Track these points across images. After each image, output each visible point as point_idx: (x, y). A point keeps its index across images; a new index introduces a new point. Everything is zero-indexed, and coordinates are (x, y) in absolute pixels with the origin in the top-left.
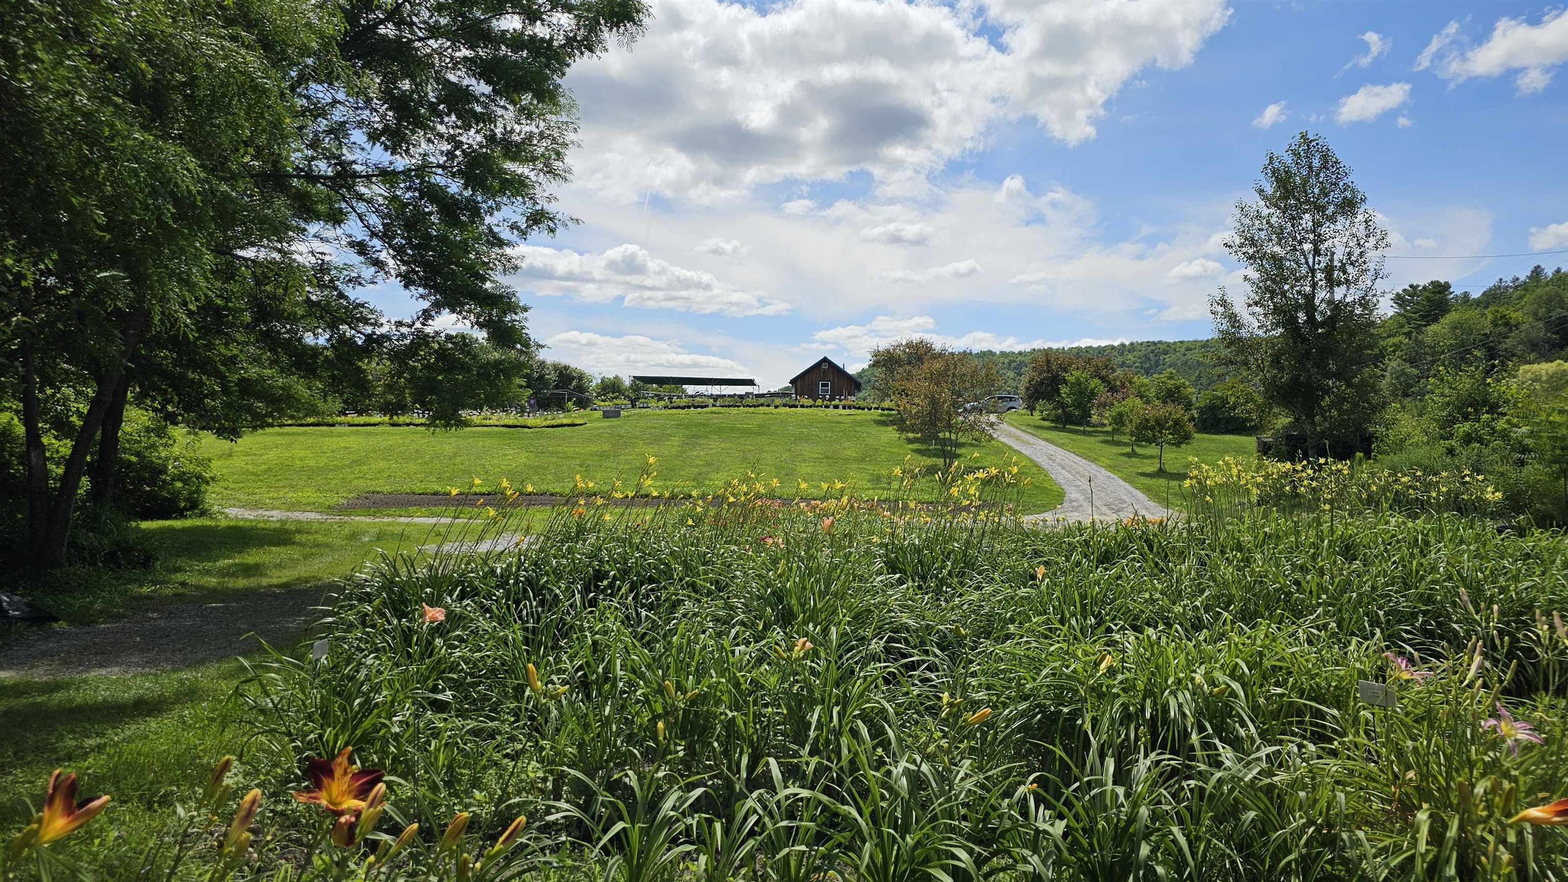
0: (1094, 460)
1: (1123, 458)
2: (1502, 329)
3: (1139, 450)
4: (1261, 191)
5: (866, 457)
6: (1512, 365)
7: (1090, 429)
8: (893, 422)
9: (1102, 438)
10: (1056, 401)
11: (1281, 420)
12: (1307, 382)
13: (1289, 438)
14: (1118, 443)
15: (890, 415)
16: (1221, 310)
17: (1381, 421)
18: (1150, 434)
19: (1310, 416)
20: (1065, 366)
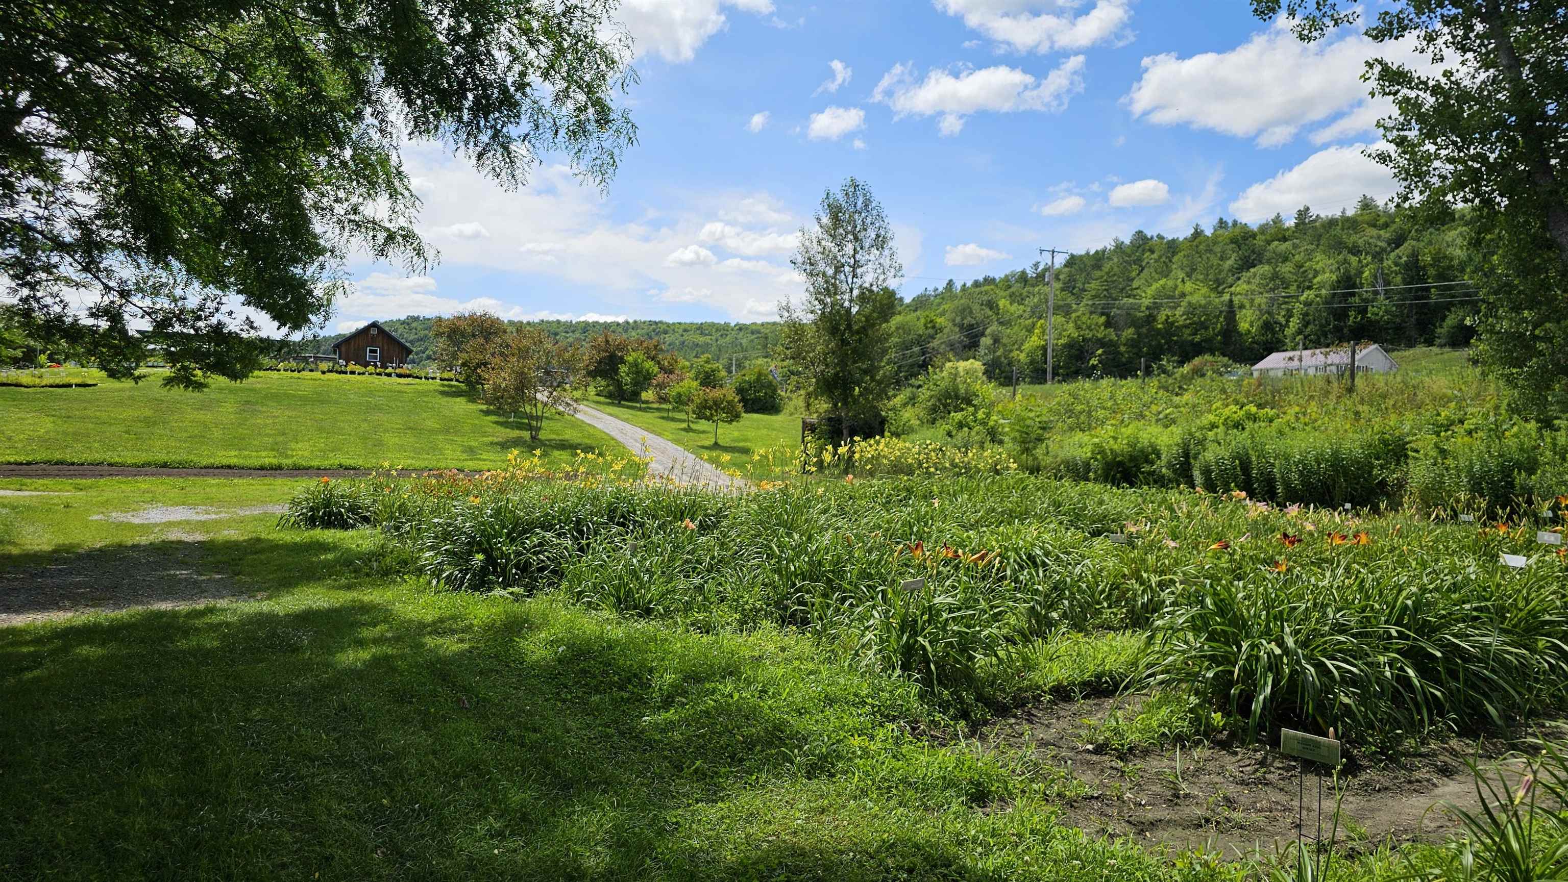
0: (659, 435)
1: (683, 433)
2: (931, 331)
3: (693, 426)
4: (819, 220)
5: (450, 428)
6: (937, 361)
7: (643, 406)
8: (458, 394)
9: (657, 414)
10: (613, 379)
11: (823, 405)
12: (844, 376)
13: (830, 419)
14: (673, 420)
15: (451, 386)
16: (786, 314)
17: (893, 409)
18: (708, 413)
19: (845, 403)
20: (622, 347)
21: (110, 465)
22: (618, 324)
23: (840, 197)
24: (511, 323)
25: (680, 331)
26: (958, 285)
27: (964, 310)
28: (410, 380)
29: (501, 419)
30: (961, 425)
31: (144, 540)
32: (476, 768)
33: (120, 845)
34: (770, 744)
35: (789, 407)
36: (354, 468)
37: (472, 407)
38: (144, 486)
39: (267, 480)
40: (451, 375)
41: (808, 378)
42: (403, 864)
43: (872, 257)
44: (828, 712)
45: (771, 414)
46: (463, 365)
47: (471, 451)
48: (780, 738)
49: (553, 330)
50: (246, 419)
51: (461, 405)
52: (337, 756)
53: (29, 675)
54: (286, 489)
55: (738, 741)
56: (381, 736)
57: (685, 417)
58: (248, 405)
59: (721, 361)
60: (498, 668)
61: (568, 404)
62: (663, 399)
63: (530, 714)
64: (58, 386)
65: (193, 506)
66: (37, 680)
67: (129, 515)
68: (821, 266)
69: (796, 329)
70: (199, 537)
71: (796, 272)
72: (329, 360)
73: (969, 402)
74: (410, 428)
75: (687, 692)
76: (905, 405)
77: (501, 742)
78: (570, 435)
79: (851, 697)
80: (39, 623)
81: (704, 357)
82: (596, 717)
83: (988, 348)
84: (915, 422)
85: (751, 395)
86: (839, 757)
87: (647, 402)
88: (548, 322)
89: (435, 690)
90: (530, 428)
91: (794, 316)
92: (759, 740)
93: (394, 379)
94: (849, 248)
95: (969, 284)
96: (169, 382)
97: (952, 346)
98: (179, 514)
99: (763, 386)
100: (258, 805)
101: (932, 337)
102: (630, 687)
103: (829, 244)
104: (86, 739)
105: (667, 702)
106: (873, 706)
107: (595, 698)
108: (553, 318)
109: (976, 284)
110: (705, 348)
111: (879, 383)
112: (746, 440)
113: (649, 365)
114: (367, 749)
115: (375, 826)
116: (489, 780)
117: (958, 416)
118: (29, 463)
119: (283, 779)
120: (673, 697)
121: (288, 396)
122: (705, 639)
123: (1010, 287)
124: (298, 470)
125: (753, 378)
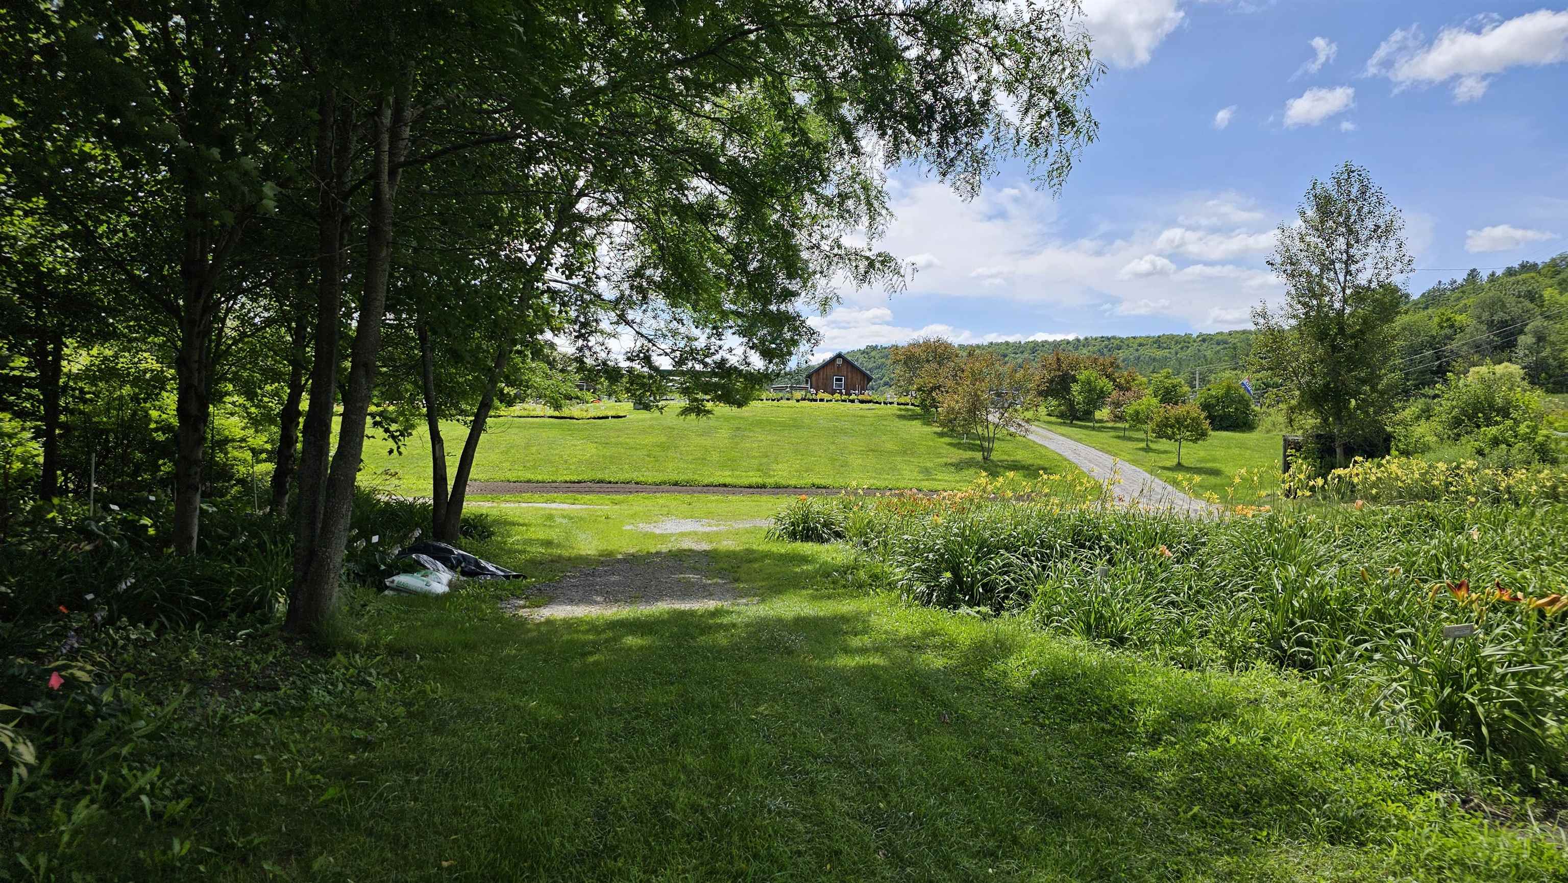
0: (1115, 455)
1: (1141, 453)
3: (1155, 446)
5: (908, 450)
6: (1458, 365)
7: (1097, 425)
8: (913, 417)
9: (1113, 434)
10: (1064, 398)
11: (1310, 421)
12: (1336, 387)
13: (1318, 436)
14: (1130, 439)
15: (907, 410)
16: (1262, 321)
17: (1402, 422)
18: (1169, 431)
19: (1338, 418)
20: (1075, 365)
21: (637, 483)
22: (1068, 342)
23: (1331, 187)
24: (961, 347)
25: (1135, 346)
26: (1484, 275)
27: (1494, 304)
28: (871, 405)
29: (954, 441)
30: (1496, 442)
31: (664, 549)
32: (962, 783)
33: (669, 813)
34: (1280, 799)
35: (1267, 422)
36: (825, 487)
37: (927, 429)
38: (661, 501)
39: (756, 497)
40: (907, 399)
41: (1290, 390)
42: (902, 868)
43: (1370, 250)
44: (1350, 769)
45: (1243, 431)
46: (919, 389)
47: (926, 471)
48: (1292, 794)
49: (1000, 352)
50: (737, 444)
51: (917, 428)
52: (836, 757)
53: (591, 659)
54: (770, 505)
55: (1241, 790)
56: (871, 742)
57: (1143, 436)
58: (739, 430)
59: (1181, 375)
60: (973, 686)
61: (1020, 425)
62: (1119, 418)
63: (1009, 736)
64: (599, 418)
65: (698, 519)
66: (596, 663)
67: (652, 526)
68: (1306, 265)
69: (1275, 336)
70: (705, 546)
71: (1274, 274)
72: (801, 389)
73: (1506, 415)
74: (872, 450)
75: (1175, 730)
76: (1418, 418)
77: (984, 760)
78: (1021, 456)
79: (1378, 756)
80: (594, 615)
81: (1164, 372)
82: (1077, 747)
83: (1529, 348)
84: (1431, 439)
85: (1219, 410)
86: (1370, 825)
87: (1101, 421)
88: (997, 344)
89: (916, 702)
90: (982, 449)
91: (1272, 322)
92: (1267, 791)
93: (857, 405)
94: (1341, 243)
95: (1499, 273)
96: (685, 412)
97: (1477, 347)
98: (689, 526)
99: (1233, 401)
100: (773, 794)
101: (1450, 338)
102: (1111, 719)
103: (1313, 240)
104: (636, 718)
105: (1154, 739)
106: (1408, 769)
107: (1074, 727)
108: (1002, 339)
109: (1510, 272)
110: (1164, 363)
111: (1382, 393)
112: (1214, 460)
113: (1104, 383)
114: (861, 752)
115: (875, 828)
116: (977, 797)
117: (1493, 431)
118: (579, 482)
119: (792, 771)
120: (1160, 734)
121: (770, 422)
122: (1188, 675)
123: (1559, 273)
124: (779, 489)
125: (1221, 392)
